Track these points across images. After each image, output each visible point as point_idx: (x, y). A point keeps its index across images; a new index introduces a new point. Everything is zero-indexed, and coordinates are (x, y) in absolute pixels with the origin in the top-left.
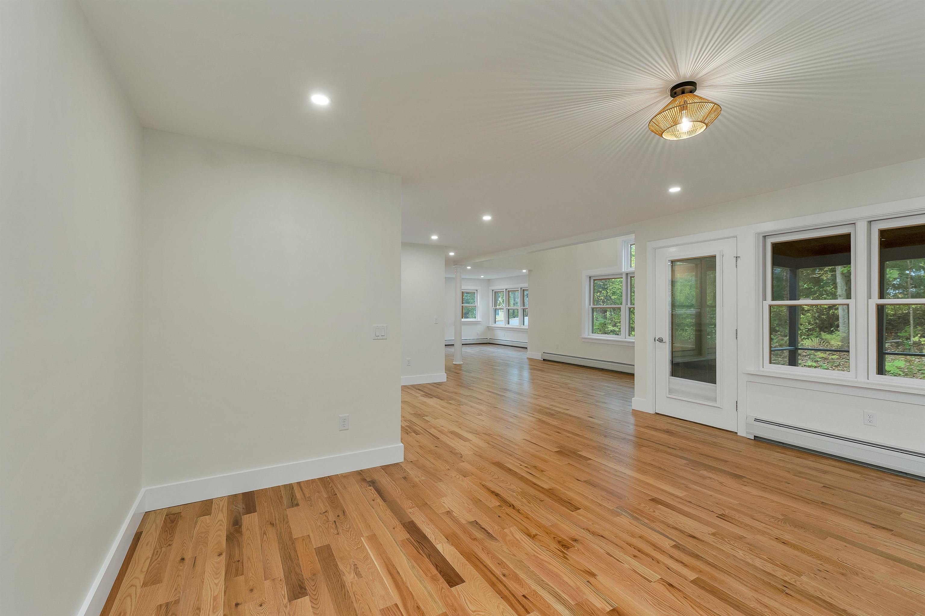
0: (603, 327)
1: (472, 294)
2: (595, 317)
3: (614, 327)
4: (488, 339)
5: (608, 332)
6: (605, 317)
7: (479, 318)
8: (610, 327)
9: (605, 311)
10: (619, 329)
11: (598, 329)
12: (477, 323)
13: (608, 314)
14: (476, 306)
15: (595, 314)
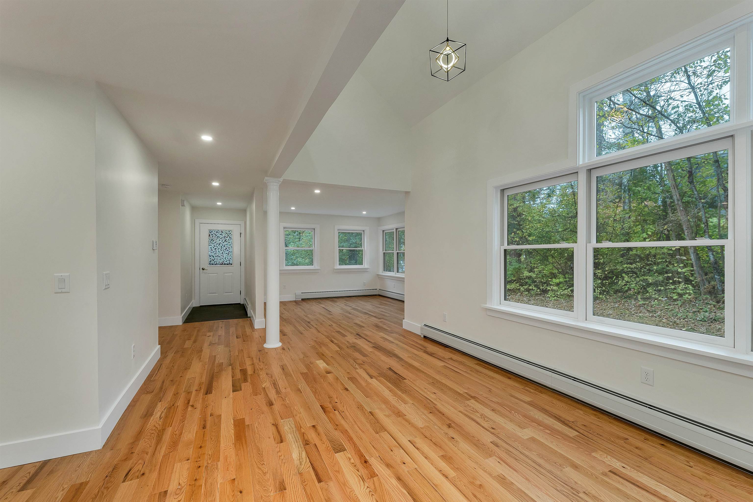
0: (517, 272)
1: (359, 235)
2: (508, 261)
3: (530, 273)
4: (378, 289)
5: (523, 278)
6: (519, 261)
7: (366, 265)
8: (525, 272)
9: (519, 255)
10: (536, 275)
11: (512, 274)
12: (365, 271)
13: (523, 257)
14: (362, 251)
15: (508, 257)
